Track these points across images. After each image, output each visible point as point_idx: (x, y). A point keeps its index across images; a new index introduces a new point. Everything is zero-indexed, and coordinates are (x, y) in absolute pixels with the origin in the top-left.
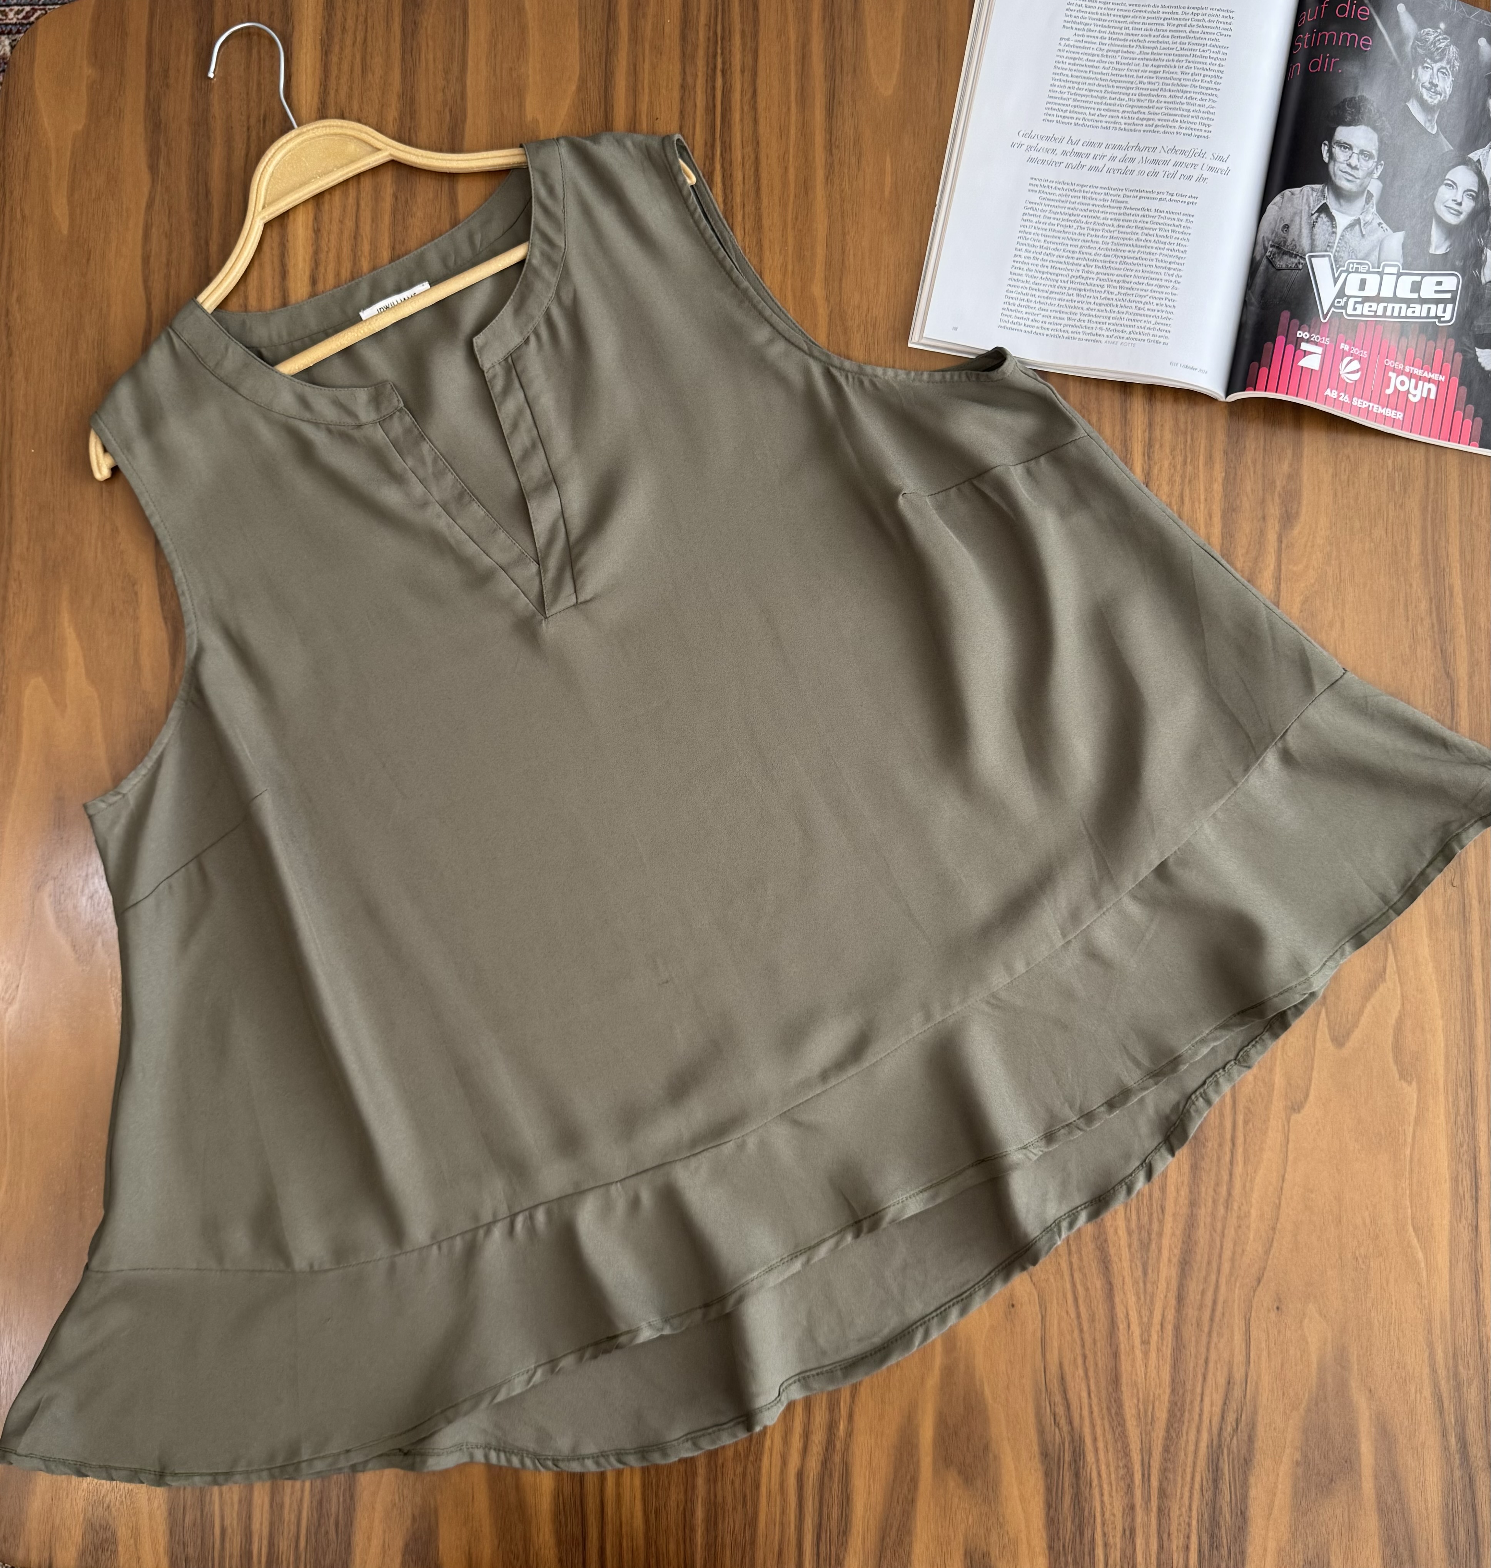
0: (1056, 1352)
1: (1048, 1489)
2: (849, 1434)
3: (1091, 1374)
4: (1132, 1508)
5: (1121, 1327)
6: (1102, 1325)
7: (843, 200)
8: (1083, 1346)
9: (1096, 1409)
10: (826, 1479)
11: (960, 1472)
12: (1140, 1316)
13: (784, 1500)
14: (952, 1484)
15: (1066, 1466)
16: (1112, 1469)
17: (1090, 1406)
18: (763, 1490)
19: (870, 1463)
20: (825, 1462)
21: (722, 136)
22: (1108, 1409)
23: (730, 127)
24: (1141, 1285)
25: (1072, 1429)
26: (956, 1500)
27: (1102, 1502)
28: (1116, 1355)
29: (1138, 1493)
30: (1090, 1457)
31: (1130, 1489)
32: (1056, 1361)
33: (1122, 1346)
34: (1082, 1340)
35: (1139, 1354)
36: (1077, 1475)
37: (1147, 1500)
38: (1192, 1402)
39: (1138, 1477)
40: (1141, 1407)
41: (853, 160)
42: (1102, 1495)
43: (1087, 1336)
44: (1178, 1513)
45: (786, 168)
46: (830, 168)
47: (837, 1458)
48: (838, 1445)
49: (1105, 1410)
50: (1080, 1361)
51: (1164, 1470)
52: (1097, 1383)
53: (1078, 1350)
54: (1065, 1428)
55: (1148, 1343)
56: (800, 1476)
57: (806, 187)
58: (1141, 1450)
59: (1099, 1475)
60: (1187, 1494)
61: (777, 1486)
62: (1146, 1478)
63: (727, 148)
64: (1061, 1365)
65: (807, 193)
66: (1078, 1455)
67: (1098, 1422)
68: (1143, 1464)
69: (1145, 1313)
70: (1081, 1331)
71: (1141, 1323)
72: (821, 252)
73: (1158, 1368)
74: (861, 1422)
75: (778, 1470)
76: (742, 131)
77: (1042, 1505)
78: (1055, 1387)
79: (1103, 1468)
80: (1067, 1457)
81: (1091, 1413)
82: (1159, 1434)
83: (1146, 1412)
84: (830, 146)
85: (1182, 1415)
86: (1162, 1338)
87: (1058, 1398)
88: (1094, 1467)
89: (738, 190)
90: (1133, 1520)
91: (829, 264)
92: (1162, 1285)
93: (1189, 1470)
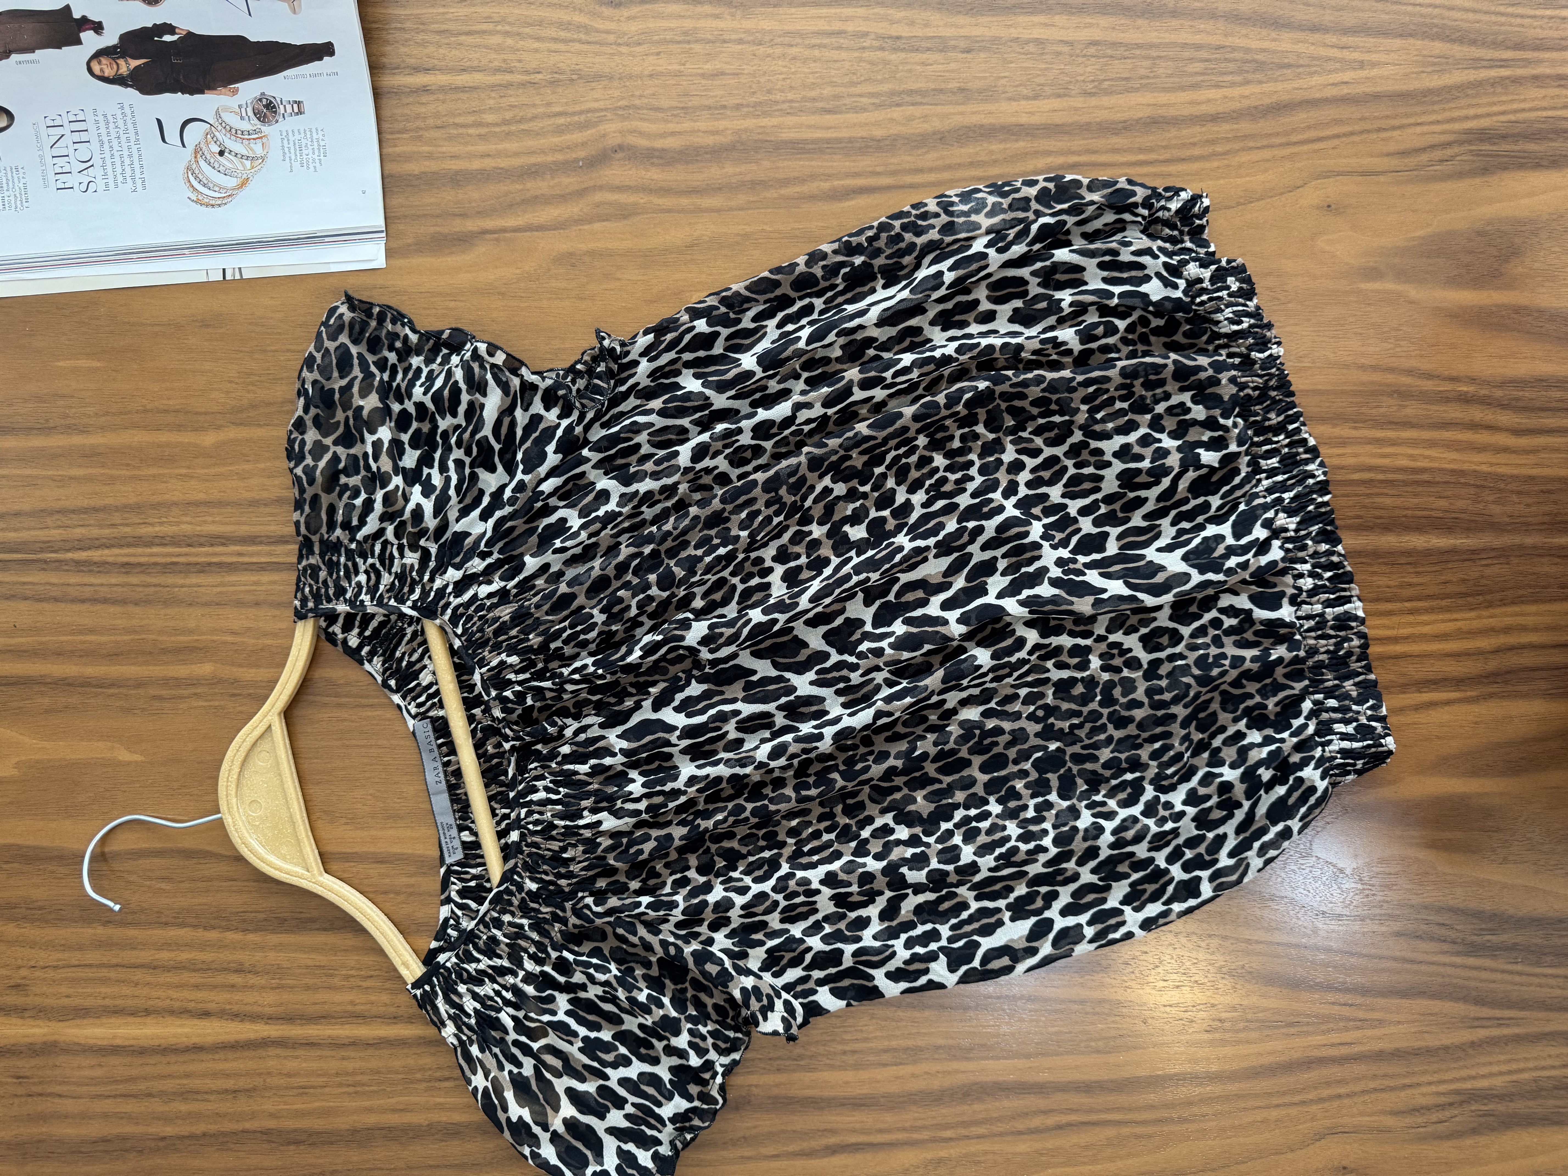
0: (1376, 160)
1: (1521, 166)
2: (1472, 380)
3: (1397, 122)
4: (1536, 77)
5: (1346, 91)
6: (1344, 112)
7: (107, 414)
8: (1368, 131)
9: (1434, 117)
10: (1521, 404)
11: (1507, 261)
12: (1335, 71)
13: (1545, 449)
14: (1520, 269)
15: (1495, 148)
16: (1496, 99)
17: (1431, 123)
18: (1534, 472)
19: (1501, 357)
20: (1503, 406)
21: (35, 552)
22: (1434, 103)
23: (24, 543)
24: (1301, 70)
25: (1455, 142)
26: (1536, 265)
27: (1531, 110)
28: (1376, 97)
29: (1520, 72)
30: (1485, 123)
31: (1517, 81)
32: (1386, 160)
33: (1368, 90)
34: (1361, 132)
35: (1375, 72)
36: (1504, 137)
37: (1528, 62)
38: (1422, 16)
39: (1505, 72)
40: (1429, 69)
41: (61, 403)
42: (1523, 110)
43: (1357, 128)
44: (1539, 30)
45: (71, 478)
46: (71, 429)
47: (1498, 393)
48: (1484, 392)
49: (1436, 107)
50: (1384, 135)
51: (1496, 45)
52: (1407, 116)
53: (1374, 136)
54: (1456, 149)
55: (1362, 62)
56: (1518, 432)
57: (92, 455)
58: (1475, 68)
59: (1503, 113)
60: (1519, 21)
61: (1531, 456)
62: (1504, 63)
63: (48, 546)
64: (1388, 155)
65: (100, 454)
66: (1483, 136)
67: (1448, 115)
68: (1491, 67)
69: (1331, 66)
70: (1352, 133)
71: (1342, 70)
72: (164, 437)
73: (1388, 52)
74: (1460, 368)
75: (1514, 456)
76: (29, 529)
77: (1537, 174)
78: (1411, 161)
79: (1495, 109)
80: (1486, 147)
81: (1438, 122)
82: (1458, 51)
83: (1434, 64)
84: (47, 430)
85: (1436, 26)
86: (1355, 48)
87: (1424, 157)
88: (1495, 119)
89: (96, 532)
90: (1548, 77)
91: (180, 428)
92: (1301, 48)
93: (1493, 18)
